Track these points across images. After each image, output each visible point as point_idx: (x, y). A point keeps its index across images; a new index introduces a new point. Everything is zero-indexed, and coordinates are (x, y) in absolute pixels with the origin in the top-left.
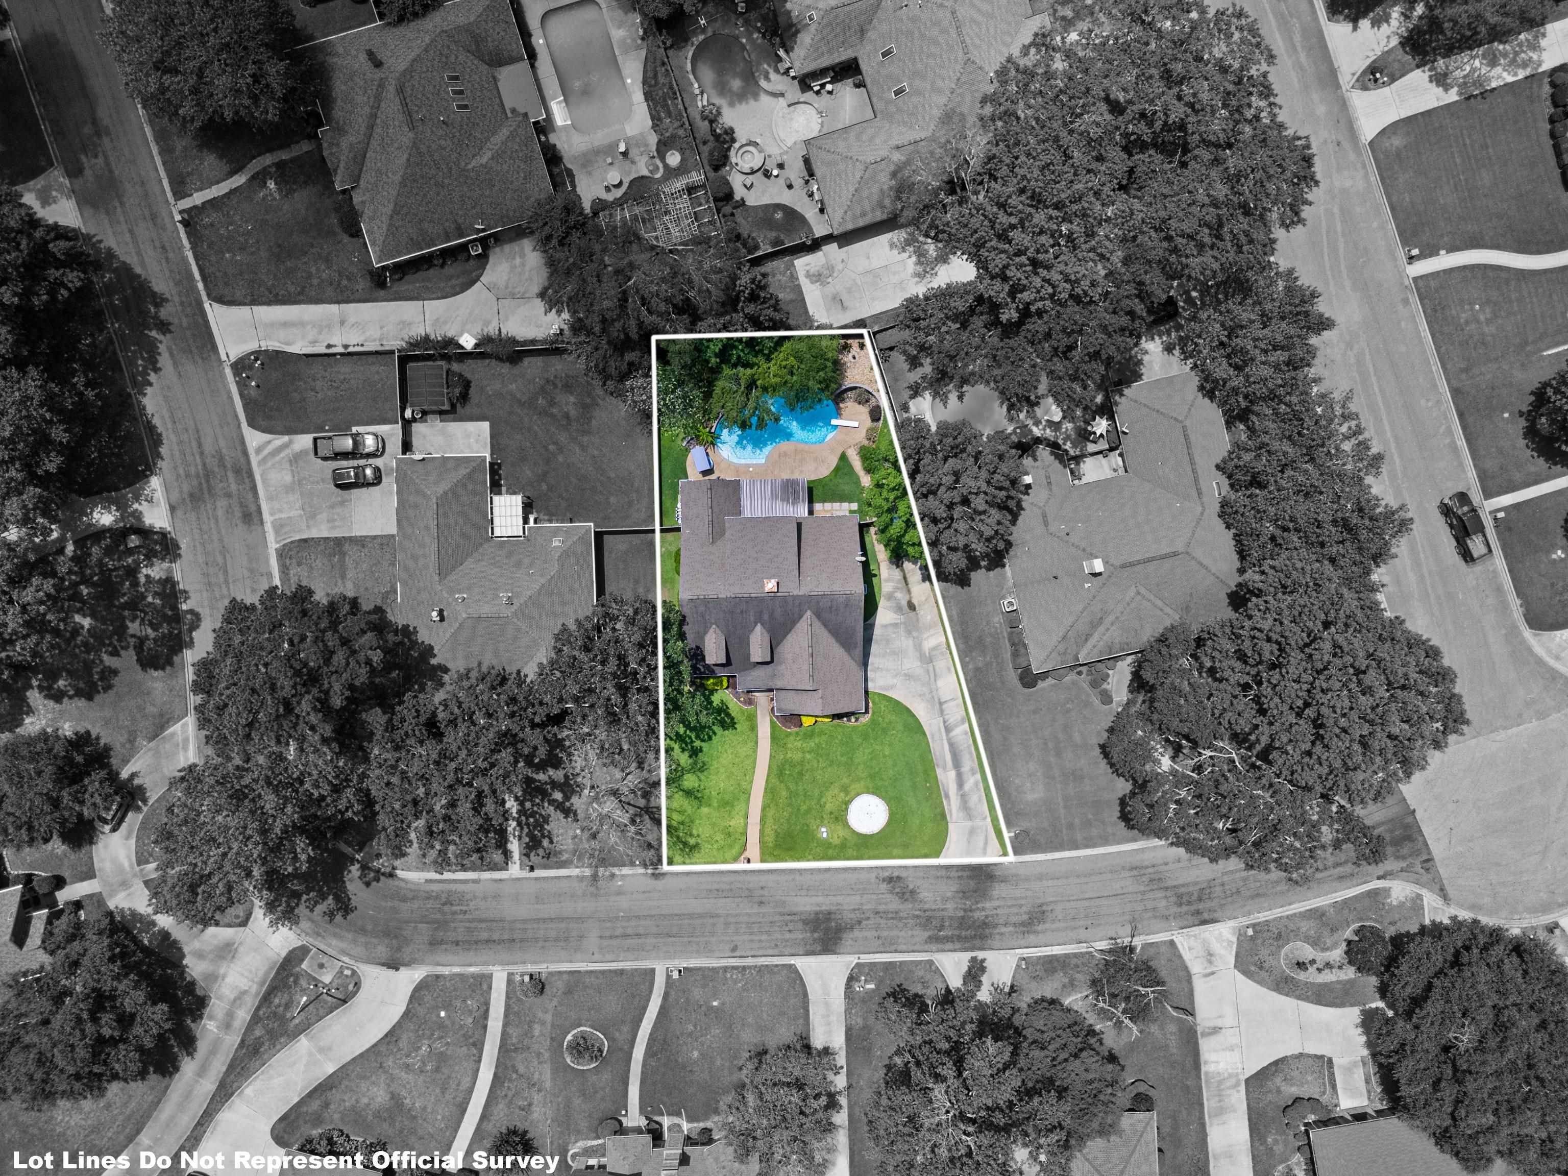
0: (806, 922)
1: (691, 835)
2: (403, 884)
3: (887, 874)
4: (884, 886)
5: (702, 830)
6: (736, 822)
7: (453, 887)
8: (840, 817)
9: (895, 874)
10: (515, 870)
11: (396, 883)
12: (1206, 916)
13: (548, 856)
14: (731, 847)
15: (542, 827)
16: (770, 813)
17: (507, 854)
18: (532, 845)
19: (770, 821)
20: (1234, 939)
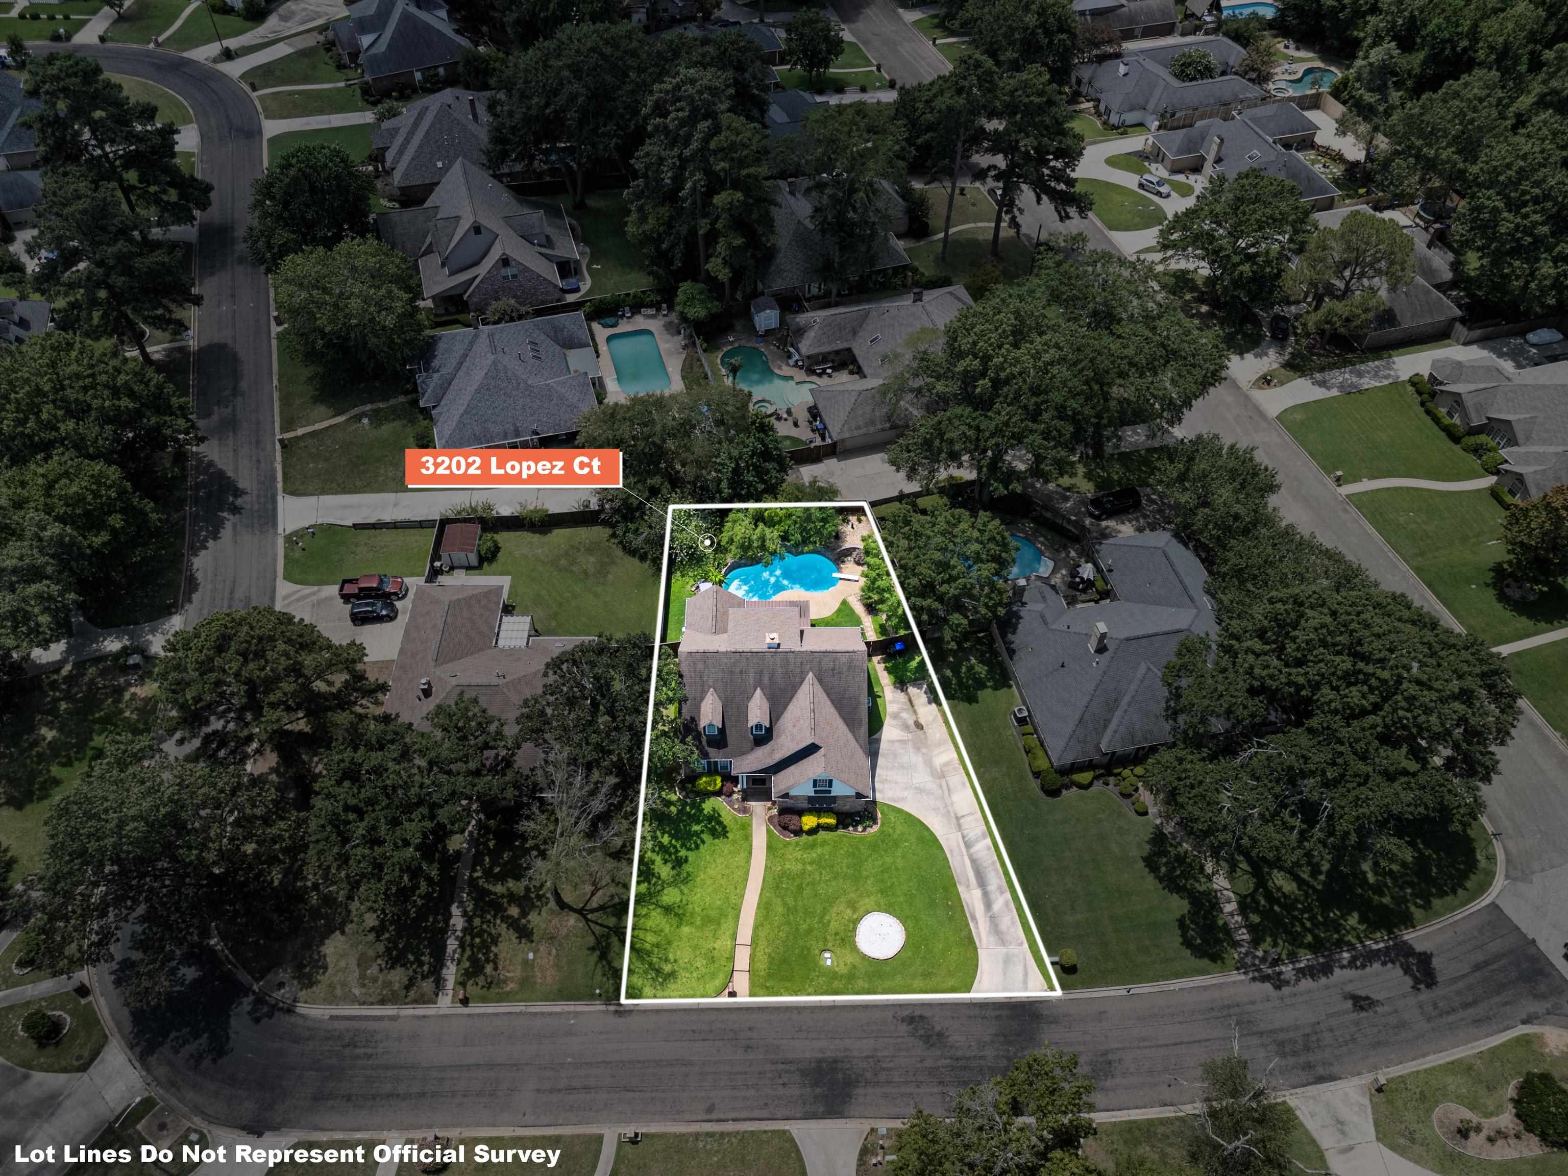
0: (804, 1073)
1: (667, 960)
2: (300, 1021)
3: (906, 1013)
4: (903, 1028)
5: (681, 953)
6: (722, 943)
7: (363, 1025)
8: (847, 939)
9: (917, 1013)
10: (445, 1003)
11: (293, 1019)
12: (1320, 1071)
13: (489, 986)
14: (713, 976)
15: (488, 950)
16: (762, 934)
17: (439, 983)
18: (473, 971)
19: (762, 944)
20: (1367, 1102)
